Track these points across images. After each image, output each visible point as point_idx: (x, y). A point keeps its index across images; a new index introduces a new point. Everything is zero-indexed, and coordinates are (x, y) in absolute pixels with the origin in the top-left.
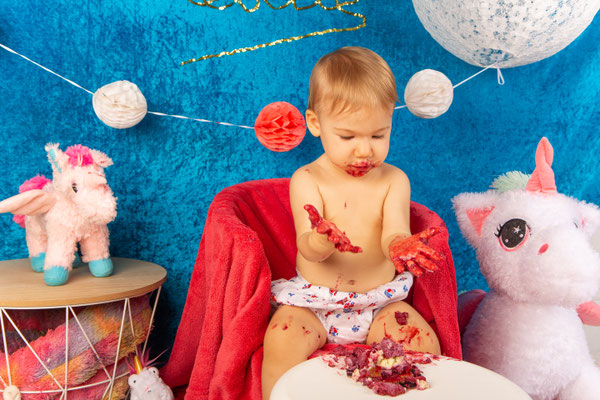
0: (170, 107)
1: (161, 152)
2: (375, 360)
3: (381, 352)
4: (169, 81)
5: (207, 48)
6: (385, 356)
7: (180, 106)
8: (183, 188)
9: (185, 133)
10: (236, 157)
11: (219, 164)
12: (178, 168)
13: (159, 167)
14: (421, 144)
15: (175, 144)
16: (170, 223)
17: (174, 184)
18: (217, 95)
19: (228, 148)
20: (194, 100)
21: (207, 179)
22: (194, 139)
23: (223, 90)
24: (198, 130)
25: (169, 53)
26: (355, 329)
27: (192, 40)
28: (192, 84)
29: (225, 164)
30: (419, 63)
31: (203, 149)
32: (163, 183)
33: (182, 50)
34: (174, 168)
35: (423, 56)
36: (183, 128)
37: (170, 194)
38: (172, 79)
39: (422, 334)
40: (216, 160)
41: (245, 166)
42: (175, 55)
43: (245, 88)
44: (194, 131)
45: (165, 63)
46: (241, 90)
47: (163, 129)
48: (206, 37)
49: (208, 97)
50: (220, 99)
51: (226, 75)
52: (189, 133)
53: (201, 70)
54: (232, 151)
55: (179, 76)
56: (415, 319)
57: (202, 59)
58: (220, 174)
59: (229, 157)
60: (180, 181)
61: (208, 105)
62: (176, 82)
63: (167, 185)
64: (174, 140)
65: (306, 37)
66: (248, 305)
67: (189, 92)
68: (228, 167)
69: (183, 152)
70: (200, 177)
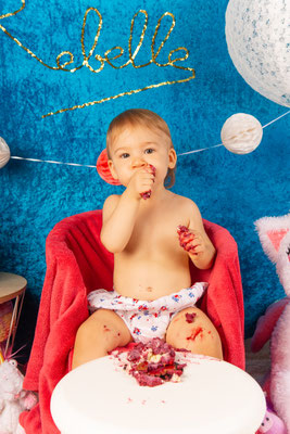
0: (34, 151)
1: (29, 188)
2: (145, 357)
3: (150, 350)
4: (32, 131)
5: (62, 103)
6: (154, 353)
7: (42, 151)
8: (47, 216)
9: (47, 172)
10: (89, 190)
11: (76, 195)
12: (43, 200)
13: (27, 199)
14: (247, 173)
15: (40, 180)
16: (38, 243)
17: (40, 213)
18: (72, 140)
19: (83, 182)
20: (54, 145)
21: (66, 208)
22: (55, 176)
23: (77, 136)
24: (58, 170)
25: (32, 109)
26: (154, 329)
27: (50, 98)
28: (51, 133)
29: (81, 195)
30: (243, 105)
31: (62, 184)
32: (32, 211)
33: (42, 106)
34: (39, 199)
35: (247, 99)
36: (45, 168)
37: (38, 221)
38: (35, 129)
39: (204, 332)
40: (73, 193)
41: (97, 196)
42: (37, 111)
43: (95, 134)
44: (54, 170)
45: (29, 117)
46: (92, 135)
47: (30, 170)
48: (61, 94)
49: (65, 142)
50: (75, 144)
51: (79, 124)
52: (51, 172)
53: (58, 121)
54: (86, 185)
55: (40, 126)
56: (202, 320)
57: (58, 112)
58: (77, 204)
59: (84, 189)
60: (45, 211)
61: (65, 149)
62: (38, 132)
63: (34, 214)
64: (39, 178)
65: (144, 89)
66: (66, 313)
67: (49, 139)
68: (84, 198)
69: (47, 187)
70: (61, 206)
